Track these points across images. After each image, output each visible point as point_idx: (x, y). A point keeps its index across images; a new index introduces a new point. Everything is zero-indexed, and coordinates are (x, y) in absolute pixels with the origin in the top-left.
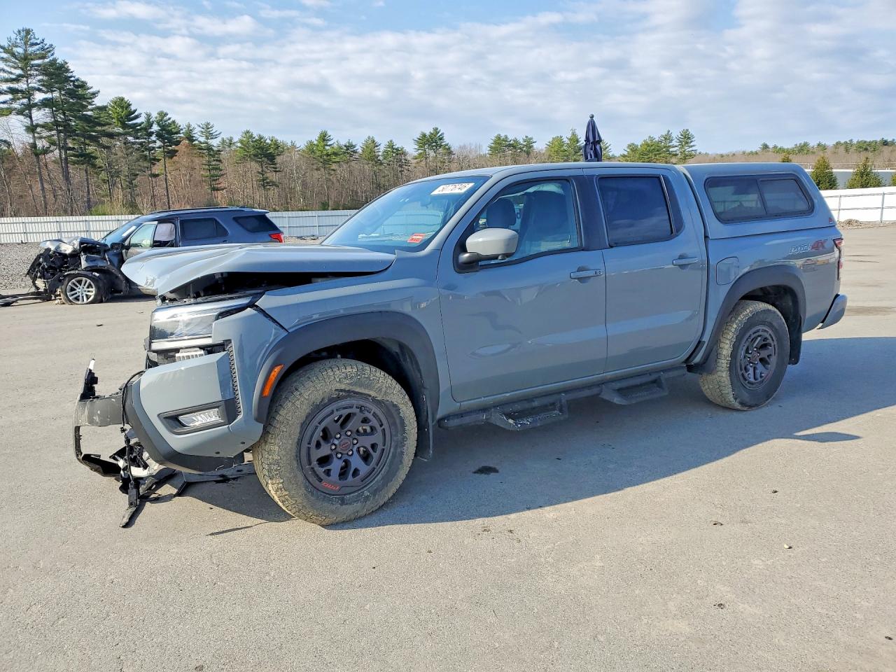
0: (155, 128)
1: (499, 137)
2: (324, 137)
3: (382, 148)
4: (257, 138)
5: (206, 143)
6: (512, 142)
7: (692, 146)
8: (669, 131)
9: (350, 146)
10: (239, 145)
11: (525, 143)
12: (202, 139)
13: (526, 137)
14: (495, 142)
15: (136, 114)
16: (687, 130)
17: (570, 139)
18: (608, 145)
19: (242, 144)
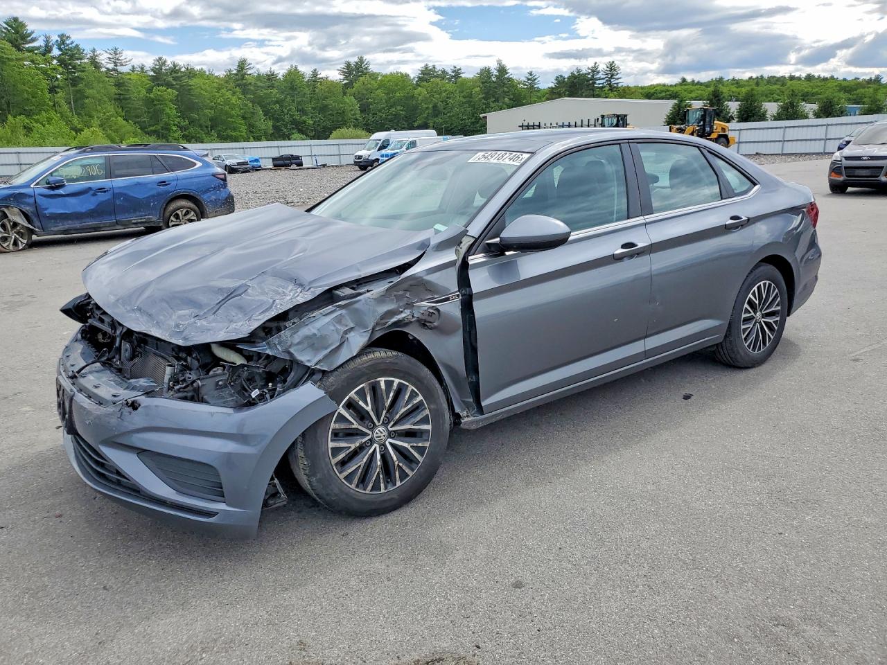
0: (56, 52)
1: (426, 68)
2: (242, 65)
3: (306, 78)
4: (171, 65)
5: (116, 70)
6: (440, 72)
7: (618, 79)
8: (596, 63)
9: (272, 75)
10: (152, 73)
11: (453, 74)
12: (111, 66)
13: (455, 67)
14: (423, 73)
15: (33, 36)
16: (613, 62)
17: (498, 71)
18: (536, 77)
19: (154, 72)
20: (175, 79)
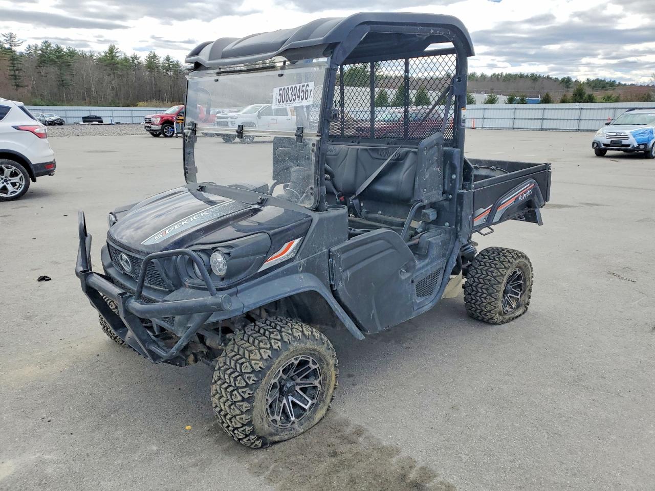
2: (112, 50)
3: (161, 60)
4: (55, 47)
5: (11, 49)
9: (135, 58)
10: (40, 52)
12: (7, 46)
19: (42, 51)
20: (58, 57)
